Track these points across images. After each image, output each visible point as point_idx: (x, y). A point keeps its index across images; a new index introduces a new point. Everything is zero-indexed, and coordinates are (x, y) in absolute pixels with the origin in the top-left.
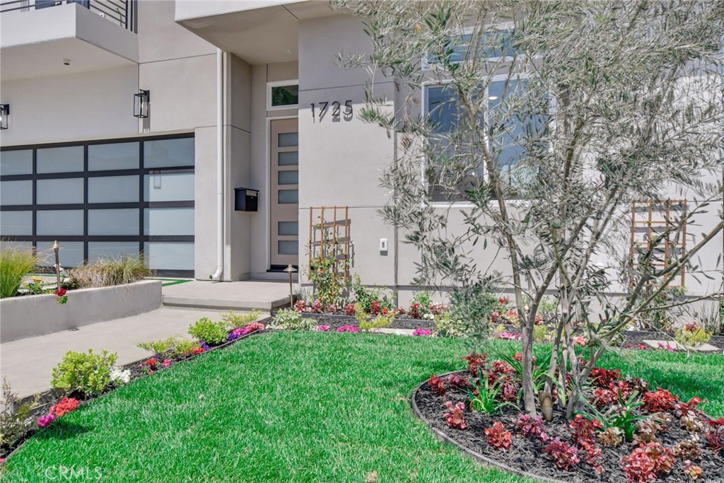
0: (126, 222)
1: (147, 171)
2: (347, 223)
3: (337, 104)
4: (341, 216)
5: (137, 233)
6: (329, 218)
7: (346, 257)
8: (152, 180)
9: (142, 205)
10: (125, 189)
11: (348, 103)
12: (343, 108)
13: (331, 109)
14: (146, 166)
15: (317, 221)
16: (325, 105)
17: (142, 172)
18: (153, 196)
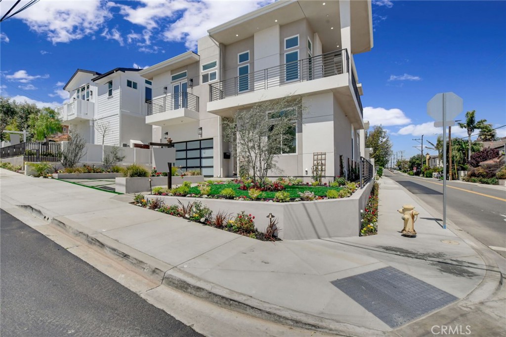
1: (202, 149)
8: (203, 151)
9: (201, 158)
10: (196, 154)
14: (202, 147)
17: (200, 149)
18: (203, 155)
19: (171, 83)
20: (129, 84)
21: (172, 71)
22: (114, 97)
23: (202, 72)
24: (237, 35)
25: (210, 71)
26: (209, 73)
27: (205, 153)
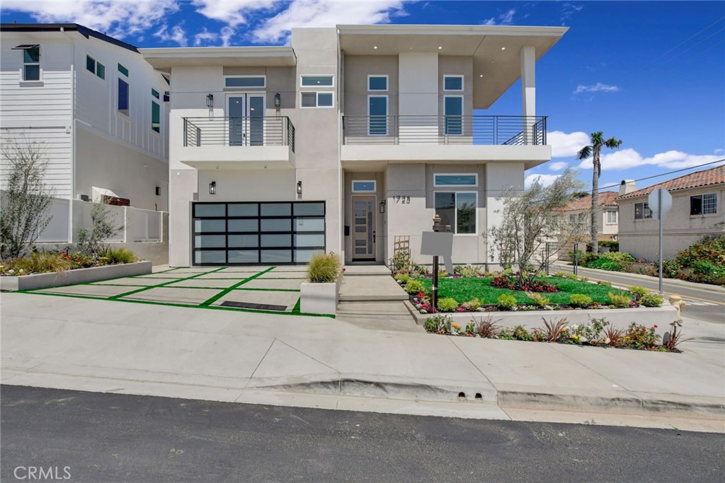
0: (285, 241)
1: (295, 217)
2: (408, 242)
3: (404, 197)
4: (407, 239)
5: (290, 245)
6: (402, 239)
7: (408, 254)
8: (298, 221)
9: (293, 233)
10: (285, 225)
11: (408, 197)
12: (406, 199)
13: (401, 198)
14: (295, 214)
15: (397, 241)
16: (399, 197)
17: (293, 217)
18: (298, 228)
19: (225, 90)
20: (91, 64)
21: (227, 69)
22: (45, 86)
23: (301, 87)
24: (376, 48)
25: (320, 90)
26: (318, 92)
27: (302, 225)
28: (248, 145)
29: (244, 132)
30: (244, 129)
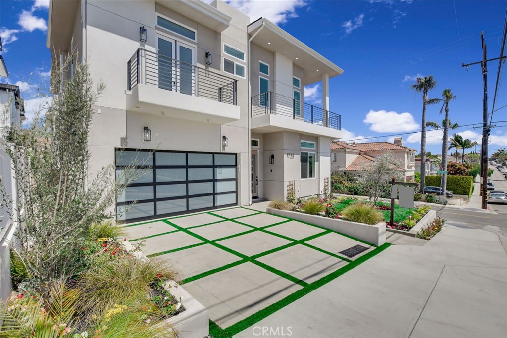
0: (207, 188)
1: (216, 167)
5: (212, 192)
8: (218, 170)
9: (214, 180)
11: (293, 155)
14: (215, 164)
15: (289, 184)
16: (289, 155)
21: (160, 6)
23: (224, 54)
25: (236, 60)
26: (235, 63)
27: (221, 173)
28: (178, 91)
29: (174, 80)
30: (174, 76)
